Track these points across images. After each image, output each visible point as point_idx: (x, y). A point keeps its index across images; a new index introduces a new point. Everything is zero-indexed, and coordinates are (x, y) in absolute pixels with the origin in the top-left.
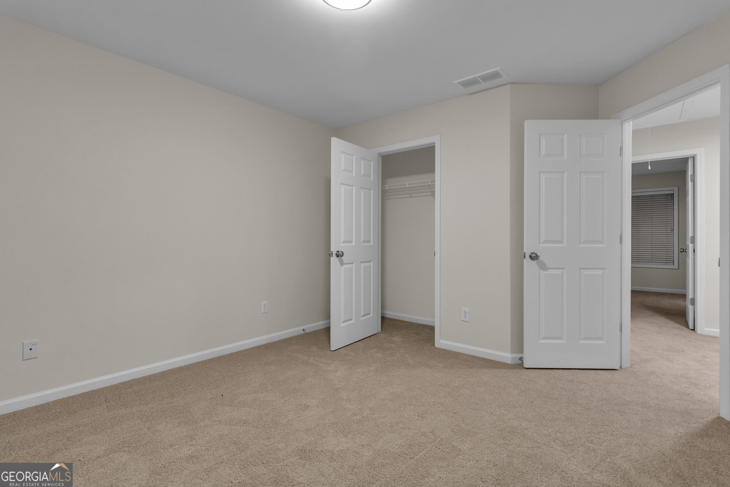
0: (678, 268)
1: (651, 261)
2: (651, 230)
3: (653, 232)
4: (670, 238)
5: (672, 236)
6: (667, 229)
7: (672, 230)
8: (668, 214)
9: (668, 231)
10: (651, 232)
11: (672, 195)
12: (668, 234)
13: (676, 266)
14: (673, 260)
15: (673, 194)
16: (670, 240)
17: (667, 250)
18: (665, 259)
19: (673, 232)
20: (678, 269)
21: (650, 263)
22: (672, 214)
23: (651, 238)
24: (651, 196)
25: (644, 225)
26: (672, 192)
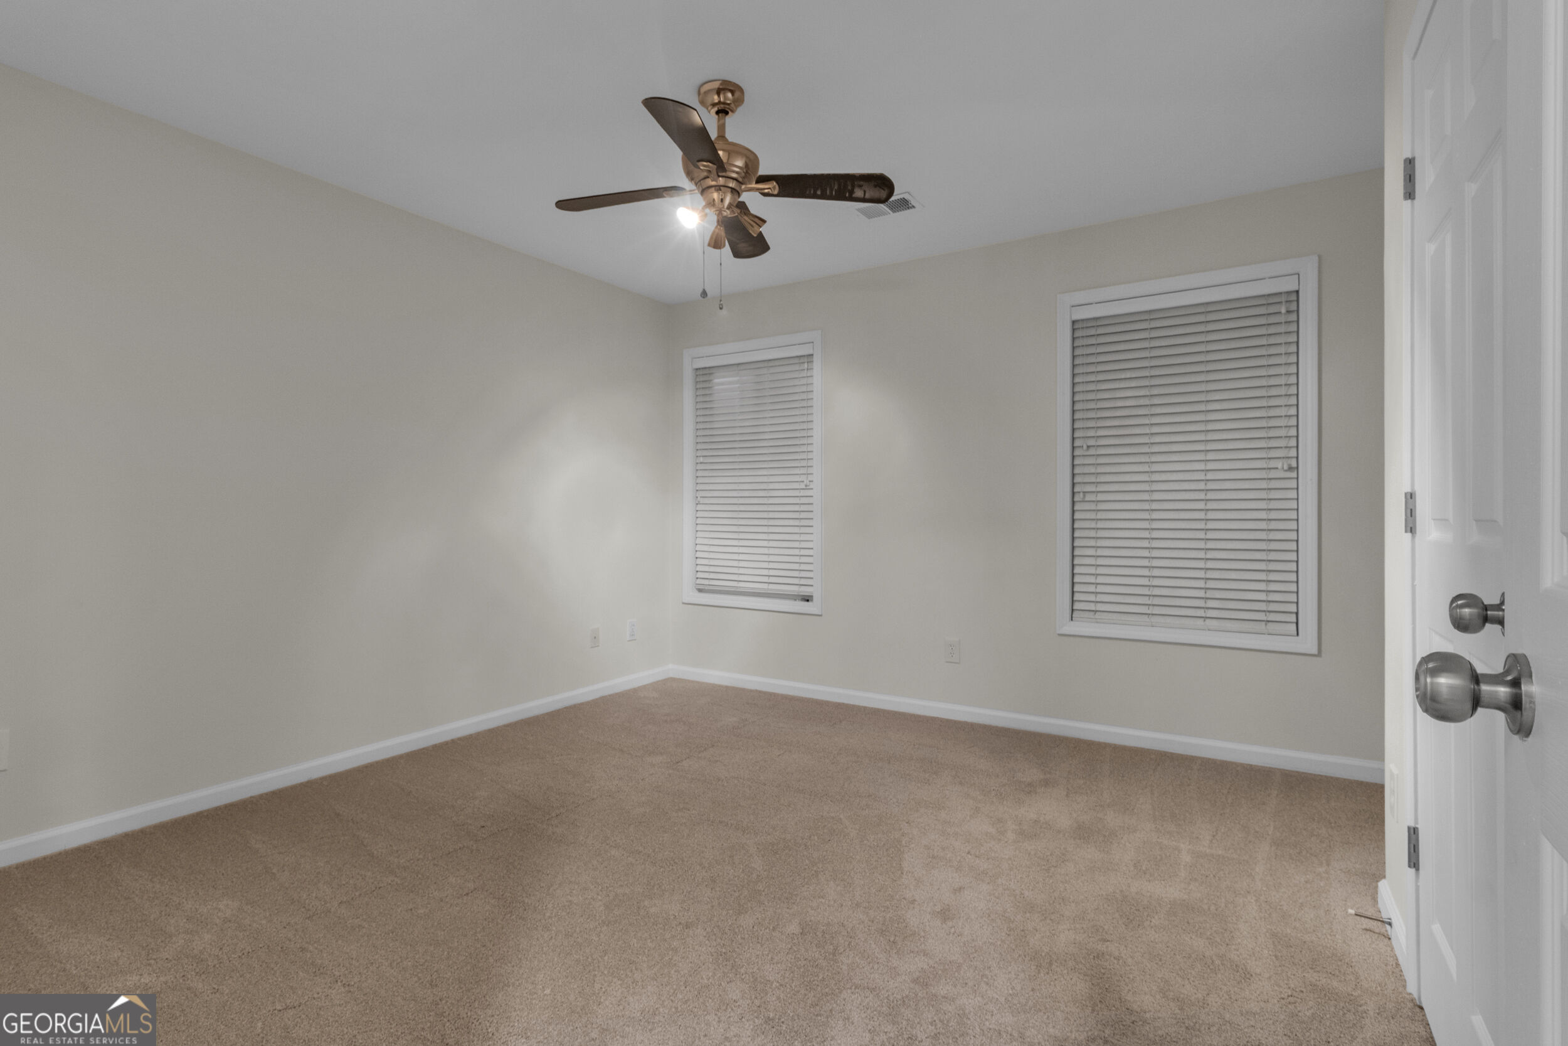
0: (1315, 651)
1: (1201, 613)
2: (1201, 466)
3: (1210, 476)
4: (1283, 515)
5: (1293, 494)
6: (1272, 464)
7: (1290, 469)
8: (1274, 392)
9: (1273, 474)
10: (1201, 476)
11: (1294, 297)
12: (1273, 484)
13: (1307, 642)
14: (1293, 608)
15: (1297, 292)
16: (1281, 525)
17: (1270, 571)
18: (1263, 606)
19: (1294, 475)
20: (1319, 654)
21: (1200, 622)
22: (1293, 359)
23: (1201, 505)
24: (1206, 307)
25: (1175, 448)
26: (1290, 285)
